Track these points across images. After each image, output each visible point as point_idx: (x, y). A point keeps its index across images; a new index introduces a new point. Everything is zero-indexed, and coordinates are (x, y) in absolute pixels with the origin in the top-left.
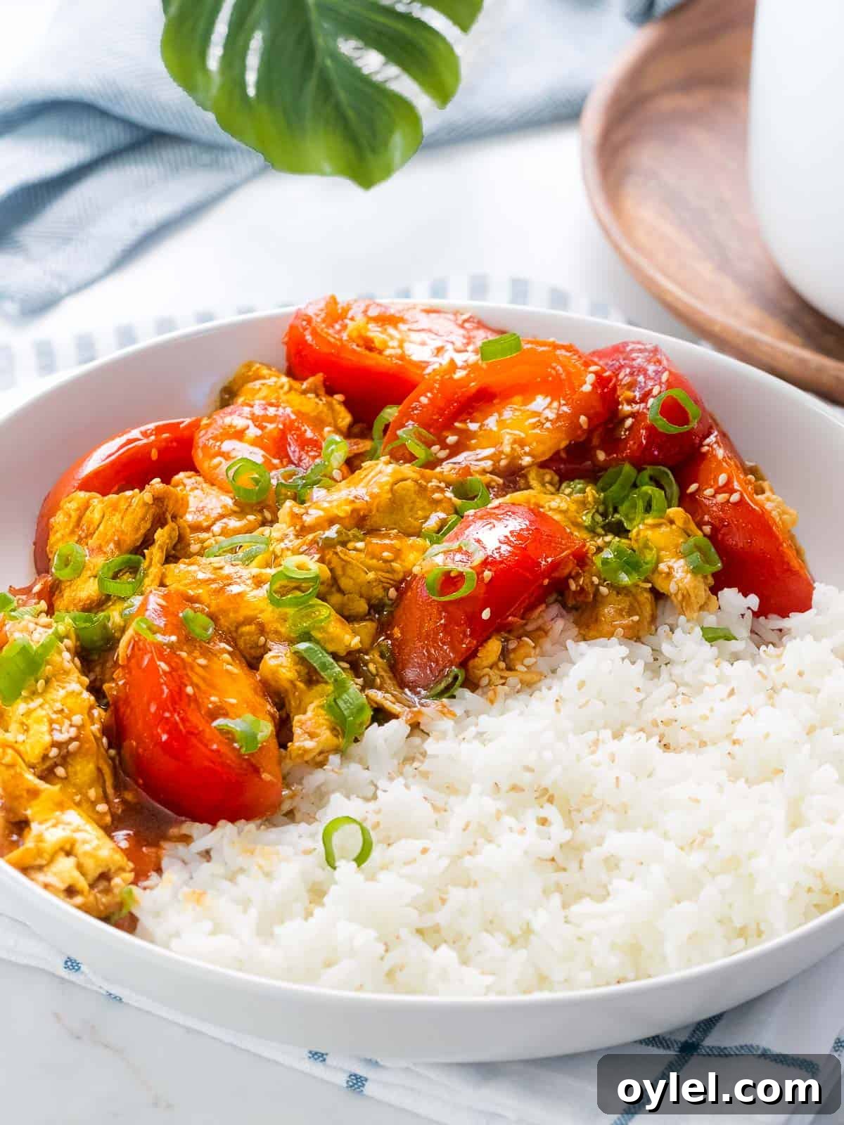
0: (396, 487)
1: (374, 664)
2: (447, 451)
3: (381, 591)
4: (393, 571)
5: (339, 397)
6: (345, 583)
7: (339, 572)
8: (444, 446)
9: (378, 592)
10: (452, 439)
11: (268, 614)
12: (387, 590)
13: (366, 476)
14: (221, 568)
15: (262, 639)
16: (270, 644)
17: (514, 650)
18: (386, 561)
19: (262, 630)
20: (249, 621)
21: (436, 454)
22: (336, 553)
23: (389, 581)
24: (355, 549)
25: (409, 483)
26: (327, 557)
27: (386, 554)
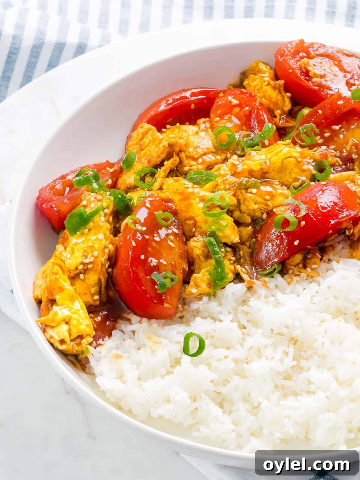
0: (285, 161)
1: (244, 251)
2: (323, 140)
3: (260, 213)
4: (267, 205)
5: (289, 94)
6: (243, 207)
7: (242, 201)
8: (322, 137)
9: (258, 214)
10: (327, 135)
11: (200, 218)
12: (263, 213)
13: (276, 149)
14: (188, 188)
15: (194, 229)
16: (197, 234)
17: (310, 259)
18: (265, 200)
19: (195, 225)
20: (191, 218)
21: (317, 140)
22: (242, 193)
23: (265, 210)
24: (251, 193)
25: (293, 159)
26: (237, 194)
27: (267, 197)
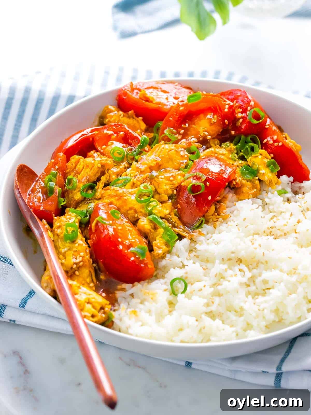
0: (169, 153)
1: (175, 219)
2: (181, 136)
3: (171, 191)
4: (173, 184)
5: (141, 118)
6: (160, 190)
7: (157, 187)
8: (180, 134)
9: (170, 192)
10: (182, 131)
11: (137, 206)
12: (173, 191)
13: (158, 149)
14: (118, 191)
15: (136, 215)
16: (140, 217)
17: (219, 208)
18: (171, 181)
19: (136, 212)
20: (131, 209)
21: (177, 138)
22: (155, 181)
23: (173, 188)
24: (161, 178)
25: (173, 151)
26: (153, 182)
27: (172, 178)
